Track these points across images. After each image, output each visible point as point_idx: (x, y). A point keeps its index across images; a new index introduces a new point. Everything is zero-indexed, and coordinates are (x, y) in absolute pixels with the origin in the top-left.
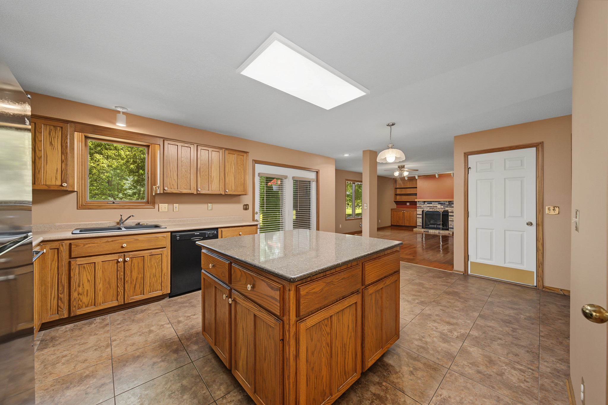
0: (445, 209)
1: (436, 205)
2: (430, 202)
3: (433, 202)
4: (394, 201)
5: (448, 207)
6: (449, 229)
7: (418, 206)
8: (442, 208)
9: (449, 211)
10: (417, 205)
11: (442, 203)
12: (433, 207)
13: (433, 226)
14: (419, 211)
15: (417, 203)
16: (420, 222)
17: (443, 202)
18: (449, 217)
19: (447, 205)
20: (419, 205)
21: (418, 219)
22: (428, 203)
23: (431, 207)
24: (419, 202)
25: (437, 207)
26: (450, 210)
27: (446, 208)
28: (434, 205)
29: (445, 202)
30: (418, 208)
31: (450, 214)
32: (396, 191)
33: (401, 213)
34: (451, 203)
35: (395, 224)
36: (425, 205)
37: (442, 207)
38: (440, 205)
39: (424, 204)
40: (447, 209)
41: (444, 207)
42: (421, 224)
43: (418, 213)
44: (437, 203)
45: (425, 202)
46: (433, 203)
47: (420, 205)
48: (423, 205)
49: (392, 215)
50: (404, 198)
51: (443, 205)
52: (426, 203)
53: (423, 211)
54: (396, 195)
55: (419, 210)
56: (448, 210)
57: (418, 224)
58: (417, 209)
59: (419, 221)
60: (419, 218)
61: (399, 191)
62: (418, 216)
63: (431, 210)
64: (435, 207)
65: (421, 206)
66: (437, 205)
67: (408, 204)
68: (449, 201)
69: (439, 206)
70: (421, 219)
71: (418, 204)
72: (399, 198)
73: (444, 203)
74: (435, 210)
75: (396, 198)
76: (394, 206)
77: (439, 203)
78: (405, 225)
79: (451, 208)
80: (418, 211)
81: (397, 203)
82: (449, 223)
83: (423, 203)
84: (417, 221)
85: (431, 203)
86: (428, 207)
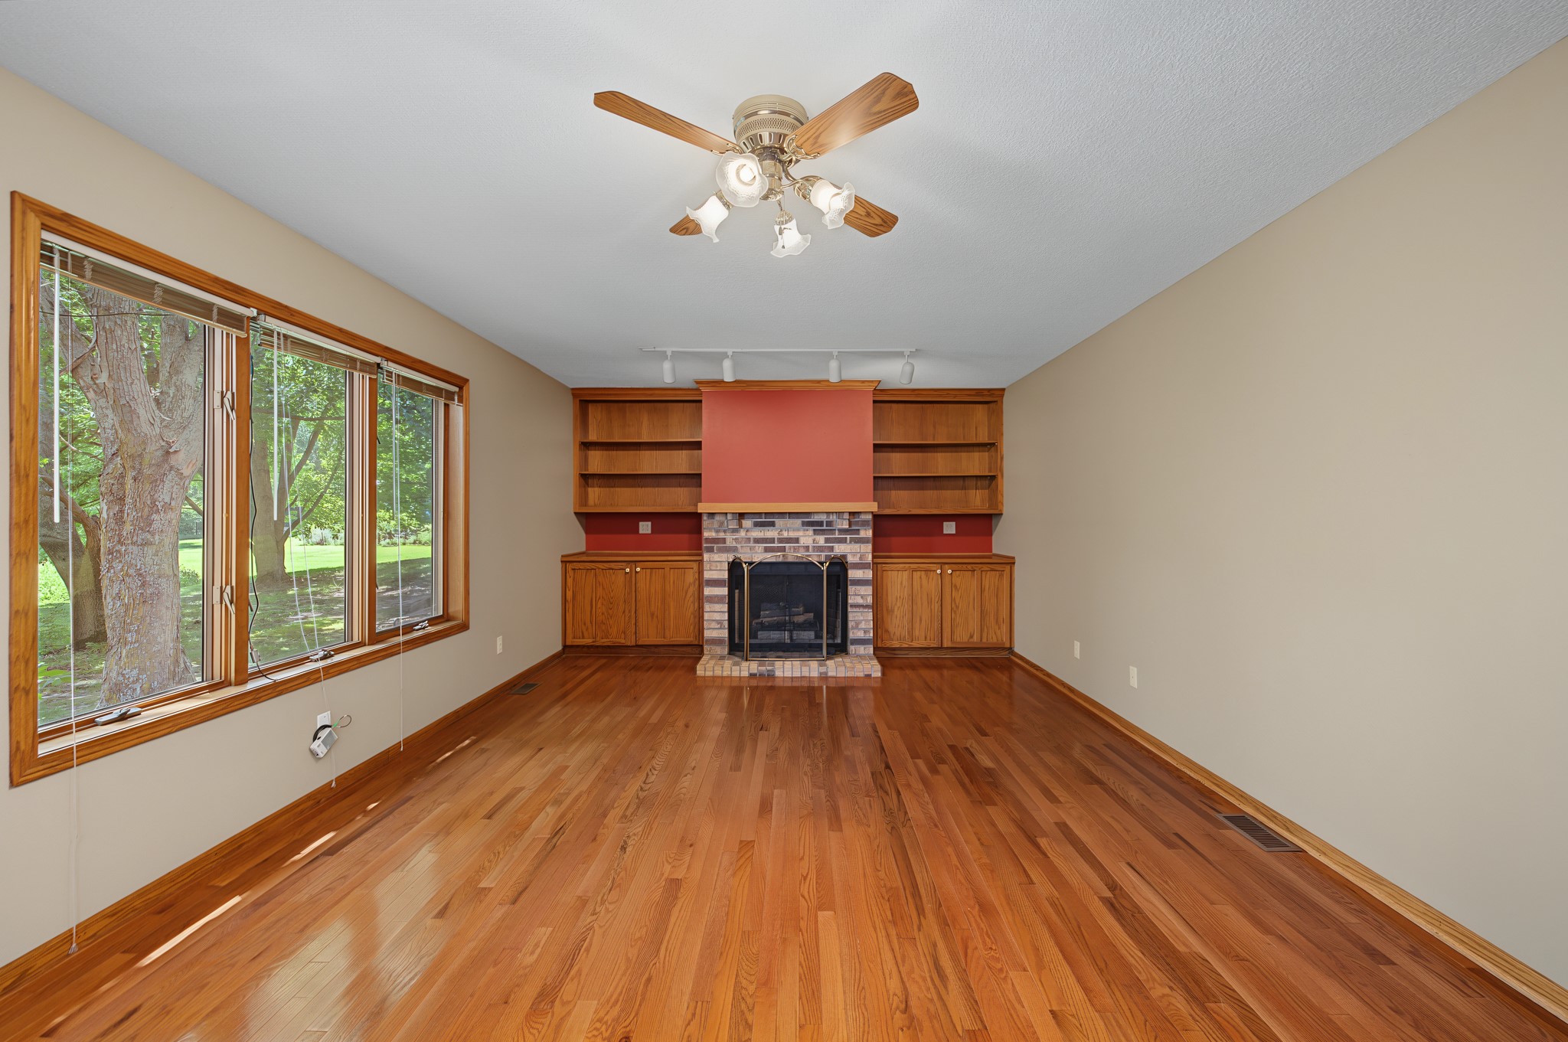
0: (832, 549)
1: (792, 534)
2: (766, 520)
3: (782, 515)
4: (576, 513)
5: (843, 541)
6: (852, 648)
7: (708, 540)
8: (820, 549)
9: (850, 559)
10: (706, 534)
11: (820, 524)
12: (781, 540)
13: (775, 636)
14: (716, 566)
15: (706, 522)
16: (719, 622)
17: (823, 518)
18: (851, 589)
19: (841, 531)
20: (713, 535)
21: (707, 607)
22: (756, 525)
23: (772, 541)
24: (712, 515)
25: (797, 540)
26: (854, 554)
27: (836, 546)
28: (785, 534)
29: (833, 518)
30: (710, 550)
31: (853, 574)
32: (585, 461)
33: (619, 579)
34: (857, 523)
35: (588, 641)
36: (742, 534)
37: (821, 540)
38: (811, 533)
39: (741, 526)
40: (840, 549)
41: (827, 540)
42: (725, 634)
43: (707, 575)
44: (798, 522)
45: (742, 516)
46: (779, 522)
47: (722, 535)
48: (734, 531)
49: (569, 594)
50: (626, 500)
51: (822, 532)
52: (747, 523)
53: (735, 567)
54: (586, 479)
55: (716, 557)
56: (844, 557)
57: (707, 634)
58: (706, 556)
59: (717, 616)
60: (713, 599)
61: (598, 462)
62: (708, 591)
63: (769, 557)
64: (789, 540)
65: (724, 540)
66: (798, 530)
67: (645, 527)
68: (850, 513)
69: (807, 538)
70: (725, 608)
71: (710, 530)
72: (599, 499)
73: (829, 524)
74: (790, 559)
75: (583, 499)
76: (576, 540)
77: (804, 524)
78: (640, 643)
79: (856, 547)
80: (706, 566)
81: (591, 521)
82: (851, 617)
83: (733, 525)
84: (706, 616)
85: (773, 524)
86: (757, 541)
